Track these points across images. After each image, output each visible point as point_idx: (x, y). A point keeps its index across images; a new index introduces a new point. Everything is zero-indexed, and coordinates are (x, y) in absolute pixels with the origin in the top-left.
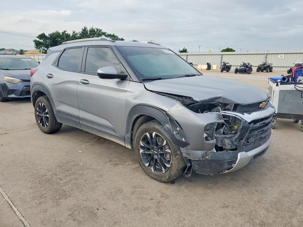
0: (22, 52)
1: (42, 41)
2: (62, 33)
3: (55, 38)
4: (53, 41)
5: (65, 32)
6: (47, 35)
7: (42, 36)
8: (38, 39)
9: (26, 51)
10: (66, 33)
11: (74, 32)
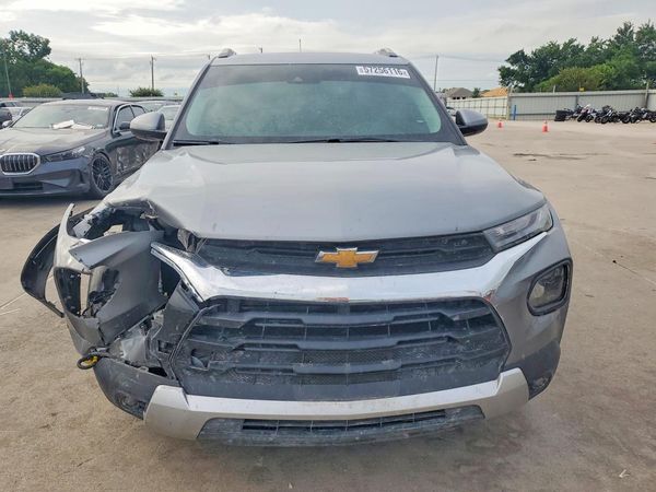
0: (476, 94)
1: (515, 68)
2: (565, 45)
3: (545, 59)
4: (541, 66)
5: (571, 41)
6: (528, 53)
7: (518, 58)
8: (508, 65)
9: (486, 91)
10: (575, 43)
11: (594, 41)
